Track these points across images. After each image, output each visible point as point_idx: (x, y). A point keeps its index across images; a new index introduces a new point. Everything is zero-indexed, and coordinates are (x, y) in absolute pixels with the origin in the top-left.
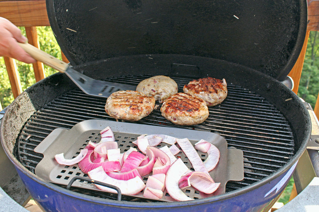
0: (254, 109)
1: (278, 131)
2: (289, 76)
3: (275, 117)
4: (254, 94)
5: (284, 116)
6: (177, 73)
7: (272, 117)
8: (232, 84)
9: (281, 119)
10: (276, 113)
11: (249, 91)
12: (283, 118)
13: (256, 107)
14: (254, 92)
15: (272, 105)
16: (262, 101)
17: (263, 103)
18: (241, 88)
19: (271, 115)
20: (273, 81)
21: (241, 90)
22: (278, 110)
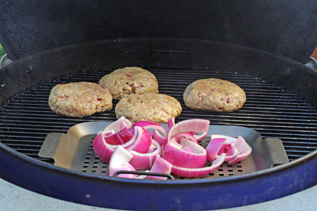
0: (274, 100)
1: (310, 120)
2: (312, 57)
3: (302, 107)
4: (270, 83)
5: (312, 105)
6: (158, 64)
7: (298, 107)
8: (236, 73)
9: (309, 109)
10: (303, 102)
11: (262, 80)
12: (312, 107)
13: (277, 98)
14: (269, 81)
15: (295, 95)
16: (283, 90)
17: (284, 93)
18: (250, 77)
19: (297, 105)
20: (294, 64)
21: (251, 80)
22: (303, 99)
